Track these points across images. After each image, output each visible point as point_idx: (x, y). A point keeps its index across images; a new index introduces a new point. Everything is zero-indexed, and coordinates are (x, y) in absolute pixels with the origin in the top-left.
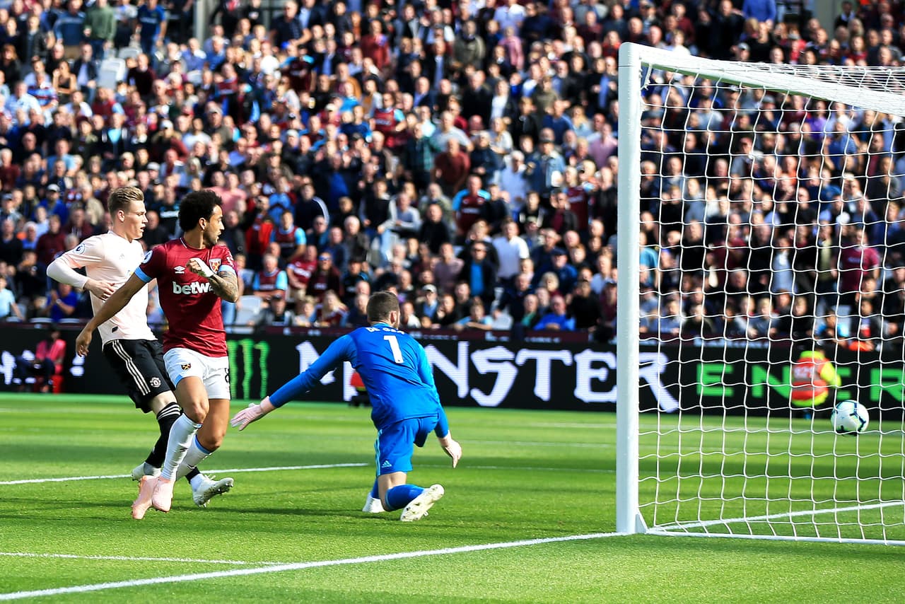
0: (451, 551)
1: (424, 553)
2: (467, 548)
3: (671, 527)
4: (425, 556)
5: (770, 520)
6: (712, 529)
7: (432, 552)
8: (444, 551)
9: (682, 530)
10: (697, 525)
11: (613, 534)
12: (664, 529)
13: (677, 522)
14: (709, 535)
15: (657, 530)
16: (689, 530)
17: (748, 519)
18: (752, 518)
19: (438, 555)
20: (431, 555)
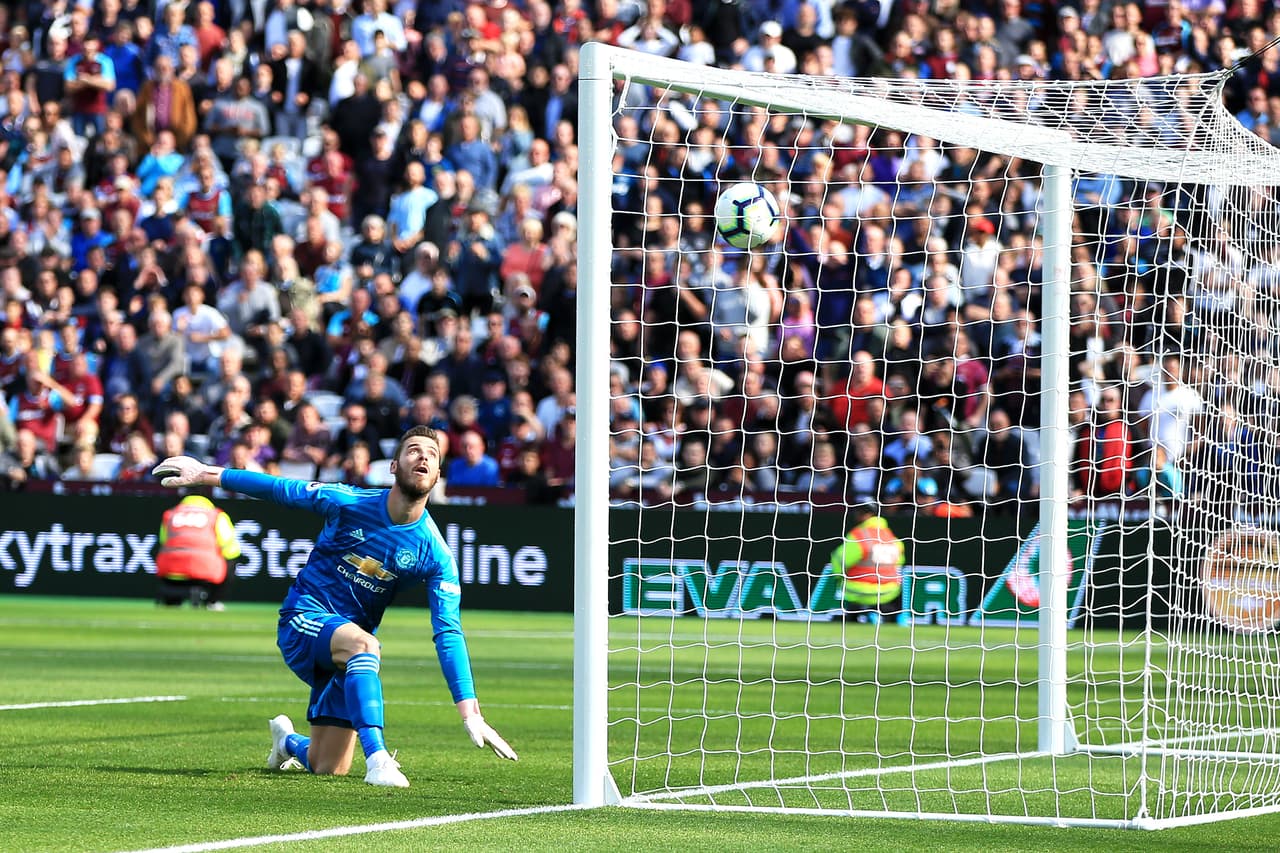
0: (316, 835)
1: (274, 838)
2: (342, 831)
3: (659, 796)
4: (275, 843)
5: (811, 783)
6: (721, 799)
7: (288, 838)
8: (304, 836)
9: (675, 801)
10: (699, 792)
11: (568, 807)
12: (647, 798)
13: (668, 788)
14: (718, 808)
15: (636, 801)
16: (686, 799)
17: (778, 782)
18: (783, 781)
19: (296, 842)
20: (285, 843)
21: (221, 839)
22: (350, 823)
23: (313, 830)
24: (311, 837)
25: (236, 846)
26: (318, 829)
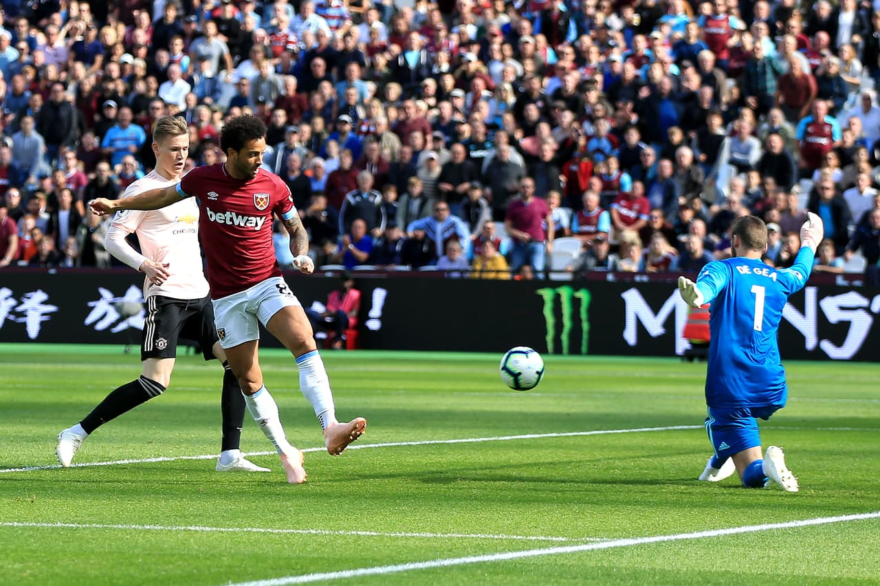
0: (800, 523)
1: (770, 526)
2: (819, 521)
4: (770, 530)
7: (779, 526)
8: (792, 524)
19: (785, 529)
20: (777, 529)
21: (730, 527)
22: (825, 515)
23: (798, 520)
24: (796, 525)
25: (742, 531)
26: (802, 519)
